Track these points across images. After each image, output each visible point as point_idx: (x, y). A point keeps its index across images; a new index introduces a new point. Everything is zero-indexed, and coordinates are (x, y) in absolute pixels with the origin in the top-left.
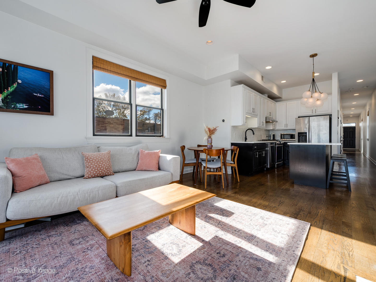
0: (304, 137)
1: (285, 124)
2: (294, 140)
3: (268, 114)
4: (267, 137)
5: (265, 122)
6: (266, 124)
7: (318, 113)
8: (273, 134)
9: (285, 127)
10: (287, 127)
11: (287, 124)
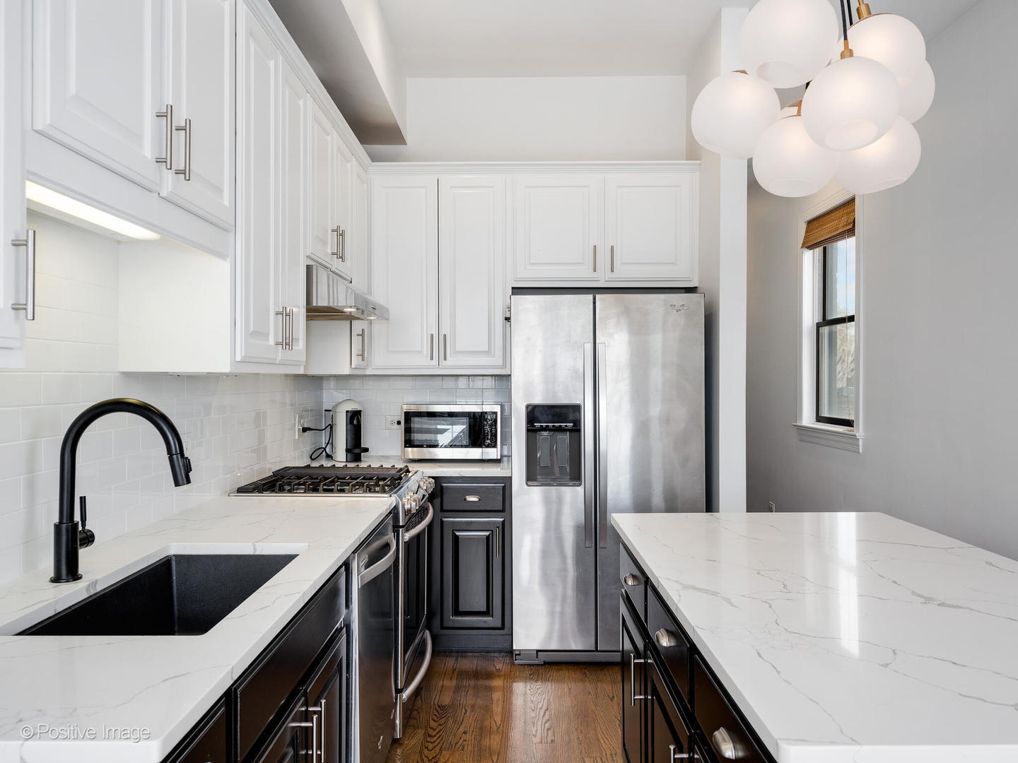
0: (560, 436)
1: (432, 335)
2: (492, 453)
3: (325, 243)
4: (305, 430)
5: (300, 311)
6: (308, 329)
7: (626, 274)
8: (352, 407)
9: (432, 359)
10: (445, 359)
11: (445, 336)
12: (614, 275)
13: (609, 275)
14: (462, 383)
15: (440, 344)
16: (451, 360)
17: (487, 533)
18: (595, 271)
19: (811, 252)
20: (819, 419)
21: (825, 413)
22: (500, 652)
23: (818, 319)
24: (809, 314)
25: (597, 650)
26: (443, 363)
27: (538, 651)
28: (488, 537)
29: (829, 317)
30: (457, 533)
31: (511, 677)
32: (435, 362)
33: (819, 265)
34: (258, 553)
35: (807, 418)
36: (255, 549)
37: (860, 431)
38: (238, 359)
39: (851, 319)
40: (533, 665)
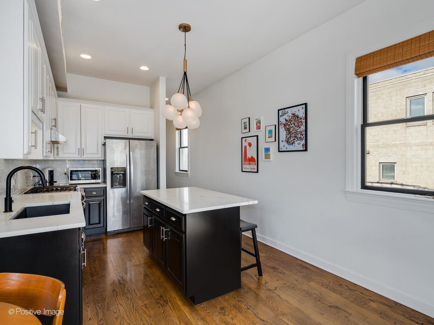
1: (79, 149)
2: (98, 181)
4: (34, 176)
7: (136, 135)
8: (50, 169)
9: (79, 155)
10: (83, 155)
11: (83, 149)
12: (133, 135)
13: (131, 135)
14: (86, 162)
15: (81, 151)
16: (85, 156)
17: (99, 202)
18: (128, 133)
19: (178, 131)
20: (180, 170)
21: (181, 169)
22: (102, 233)
23: (179, 147)
24: (177, 146)
25: (130, 228)
26: (82, 156)
27: (114, 231)
28: (99, 203)
29: (182, 146)
30: (89, 203)
31: (107, 238)
32: (80, 156)
33: (179, 134)
34: (54, 204)
35: (177, 170)
36: (53, 204)
37: (189, 173)
38: (44, 156)
39: (187, 147)
40: (113, 234)
